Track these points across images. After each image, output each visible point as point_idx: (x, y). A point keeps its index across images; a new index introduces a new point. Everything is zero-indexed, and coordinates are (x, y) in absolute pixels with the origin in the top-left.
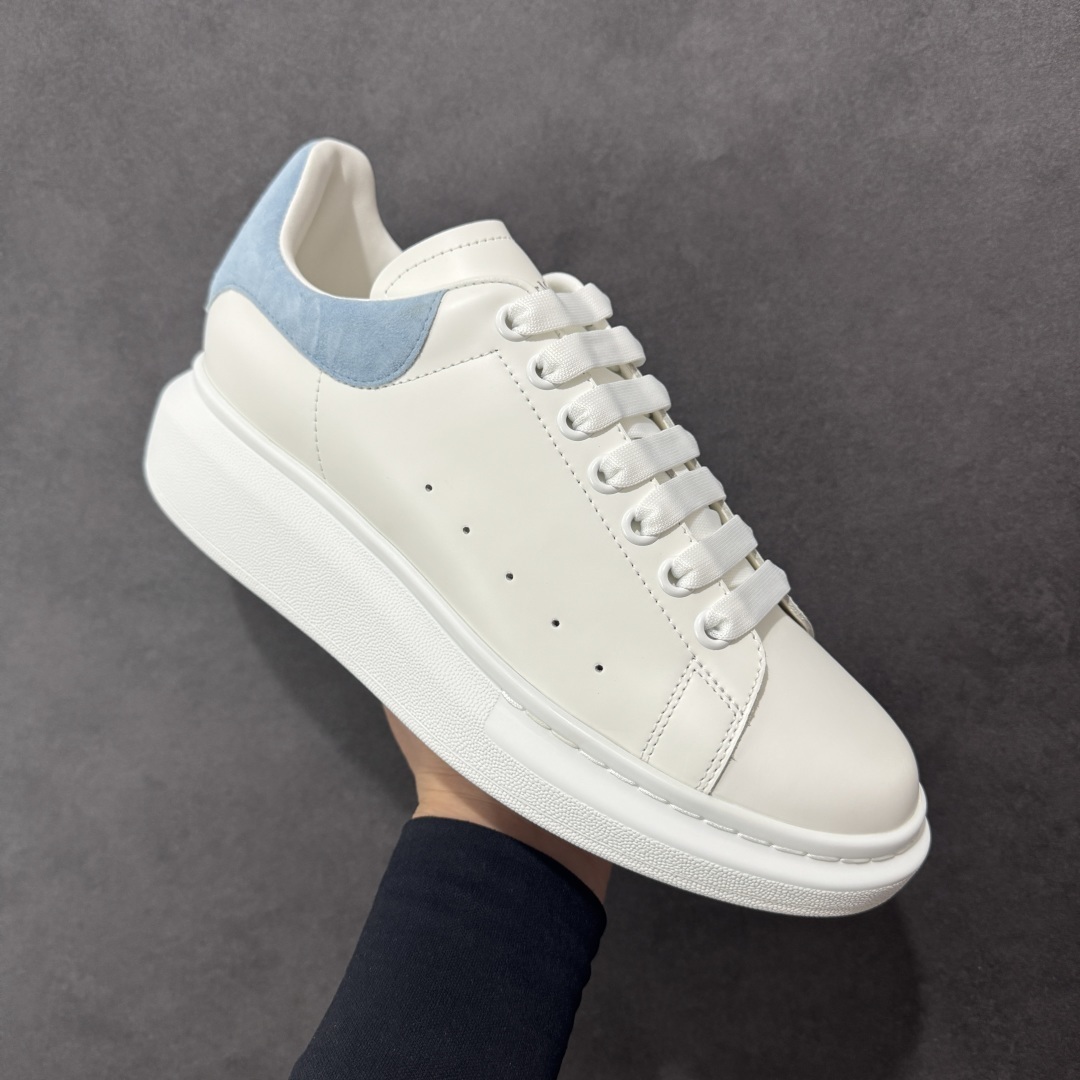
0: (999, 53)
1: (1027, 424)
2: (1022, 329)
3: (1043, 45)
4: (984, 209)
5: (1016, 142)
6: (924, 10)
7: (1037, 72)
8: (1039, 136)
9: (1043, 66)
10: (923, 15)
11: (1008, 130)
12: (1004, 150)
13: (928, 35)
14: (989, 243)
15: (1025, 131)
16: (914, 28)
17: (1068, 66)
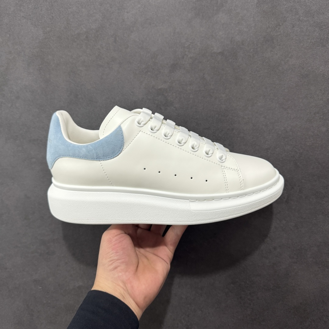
0: (298, 40)
1: (286, 140)
2: (290, 114)
3: (309, 41)
4: (286, 81)
5: (297, 65)
6: (281, 25)
7: (306, 48)
8: (304, 65)
9: (308, 46)
10: (280, 26)
11: (296, 61)
12: (294, 66)
13: (280, 31)
14: (286, 90)
15: (300, 62)
16: (277, 29)
17: (314, 48)
